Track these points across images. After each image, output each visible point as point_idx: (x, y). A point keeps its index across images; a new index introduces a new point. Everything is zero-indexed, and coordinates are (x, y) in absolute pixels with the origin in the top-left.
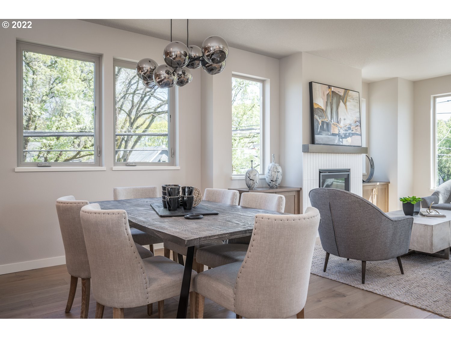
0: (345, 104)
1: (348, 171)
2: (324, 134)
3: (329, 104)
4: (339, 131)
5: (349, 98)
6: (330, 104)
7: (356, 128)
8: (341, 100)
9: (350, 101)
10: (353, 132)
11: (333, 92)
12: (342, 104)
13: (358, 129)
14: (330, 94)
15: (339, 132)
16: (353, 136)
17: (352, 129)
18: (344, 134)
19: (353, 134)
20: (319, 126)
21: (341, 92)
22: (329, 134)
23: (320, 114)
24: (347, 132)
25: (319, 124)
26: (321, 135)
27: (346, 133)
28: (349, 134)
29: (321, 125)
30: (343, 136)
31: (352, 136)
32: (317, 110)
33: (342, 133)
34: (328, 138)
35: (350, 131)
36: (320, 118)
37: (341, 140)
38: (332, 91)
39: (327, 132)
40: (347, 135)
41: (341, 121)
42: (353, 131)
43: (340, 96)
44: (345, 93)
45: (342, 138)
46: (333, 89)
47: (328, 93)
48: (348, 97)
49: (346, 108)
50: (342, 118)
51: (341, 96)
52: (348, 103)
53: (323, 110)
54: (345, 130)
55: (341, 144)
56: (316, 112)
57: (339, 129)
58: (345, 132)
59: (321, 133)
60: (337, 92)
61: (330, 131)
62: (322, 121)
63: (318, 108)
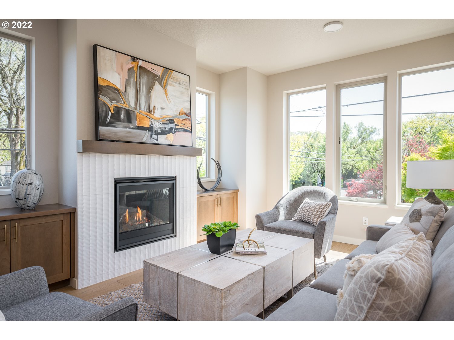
0: (164, 87)
1: (173, 179)
2: (121, 126)
3: (132, 84)
4: (152, 124)
5: (172, 80)
6: (135, 83)
7: (183, 122)
8: (156, 82)
9: (173, 86)
10: (177, 127)
11: (140, 67)
12: (157, 86)
13: (186, 123)
14: (135, 69)
15: (152, 126)
16: (178, 133)
17: (176, 123)
18: (160, 128)
19: (177, 130)
20: (110, 114)
21: (159, 71)
22: (131, 127)
23: (112, 95)
24: (166, 126)
25: (110, 110)
26: (114, 127)
27: (165, 128)
28: (171, 129)
29: (113, 112)
30: (159, 131)
31: (175, 132)
32: (105, 89)
33: (158, 127)
34: (129, 132)
35: (172, 126)
36: (111, 102)
37: (154, 136)
38: (139, 65)
39: (126, 124)
40: (167, 130)
41: (156, 111)
42: (178, 125)
43: (155, 76)
44: (164, 74)
45: (157, 134)
46: (141, 63)
47: (130, 67)
48: (170, 80)
49: (166, 94)
50: (158, 106)
51: (157, 76)
52: (169, 88)
53: (118, 90)
54: (163, 123)
55: (155, 142)
56: (103, 92)
57: (151, 122)
58: (163, 126)
59: (113, 124)
60: (150, 70)
61: (133, 122)
62: (115, 107)
63: (107, 86)
